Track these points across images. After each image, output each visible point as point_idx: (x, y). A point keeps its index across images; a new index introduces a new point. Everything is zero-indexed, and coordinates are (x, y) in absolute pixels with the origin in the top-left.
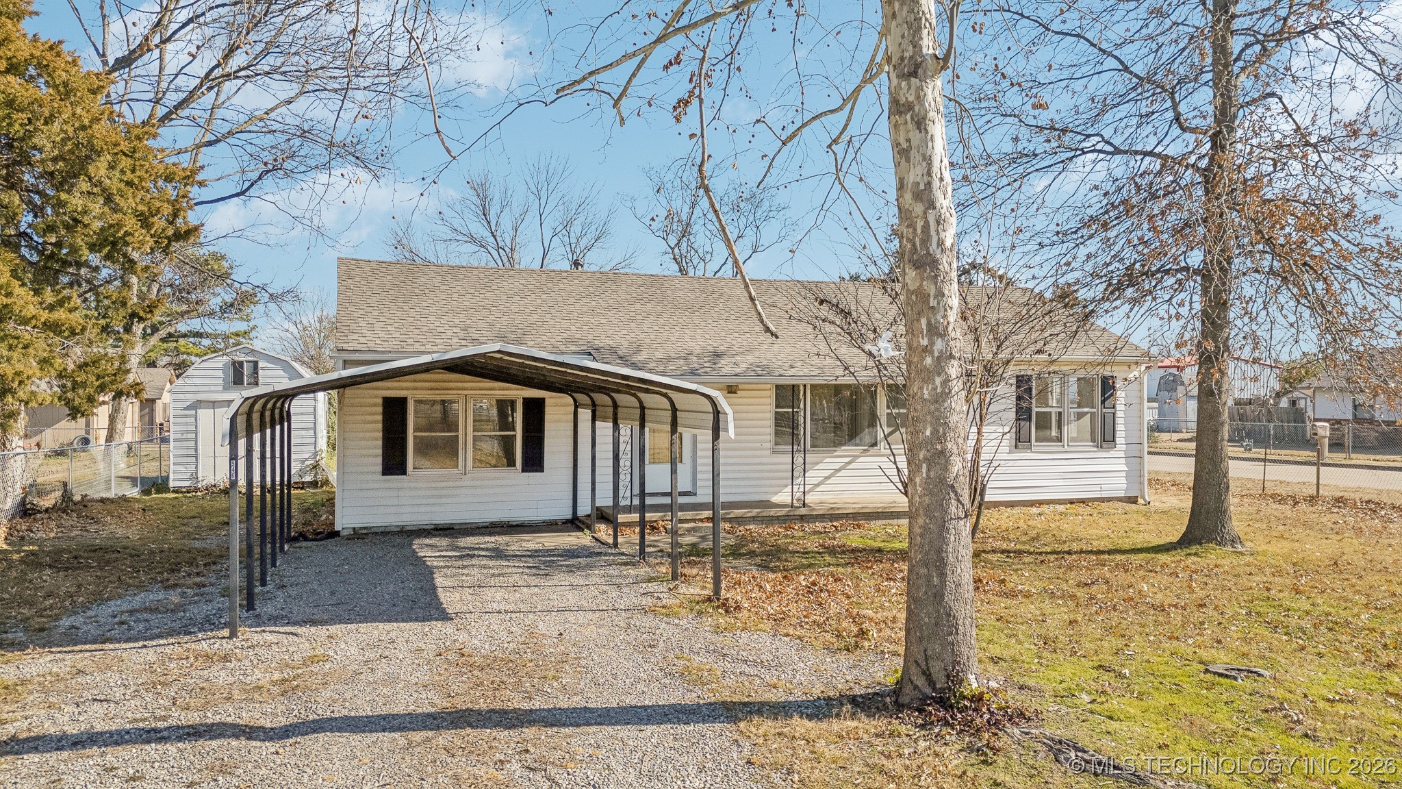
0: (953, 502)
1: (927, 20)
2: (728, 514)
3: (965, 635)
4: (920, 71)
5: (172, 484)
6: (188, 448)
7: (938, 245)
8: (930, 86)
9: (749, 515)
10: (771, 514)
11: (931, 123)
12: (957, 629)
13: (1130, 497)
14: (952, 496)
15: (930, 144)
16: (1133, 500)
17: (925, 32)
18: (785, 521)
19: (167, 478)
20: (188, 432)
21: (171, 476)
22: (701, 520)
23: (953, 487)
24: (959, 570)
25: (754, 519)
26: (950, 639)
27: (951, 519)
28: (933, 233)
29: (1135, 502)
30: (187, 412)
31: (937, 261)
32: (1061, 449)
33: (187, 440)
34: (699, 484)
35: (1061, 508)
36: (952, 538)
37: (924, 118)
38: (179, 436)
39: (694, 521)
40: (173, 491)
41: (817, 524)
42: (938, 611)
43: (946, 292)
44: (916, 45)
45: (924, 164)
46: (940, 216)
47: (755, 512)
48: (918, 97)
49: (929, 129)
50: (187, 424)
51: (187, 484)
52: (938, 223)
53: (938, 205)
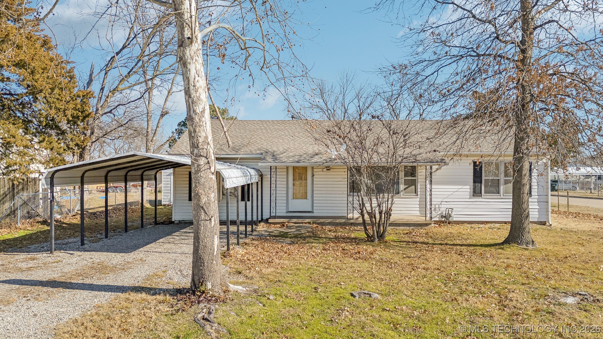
0: (203, 213)
1: (187, 24)
2: (318, 221)
3: (208, 267)
4: (184, 44)
5: (163, 203)
6: (168, 190)
7: (193, 112)
8: (188, 50)
9: (327, 222)
10: (337, 222)
11: (189, 64)
12: (204, 264)
13: (541, 222)
14: (202, 211)
15: (188, 72)
16: (544, 223)
17: (186, 29)
18: (344, 225)
19: (161, 201)
20: (168, 184)
21: (163, 201)
22: (306, 223)
23: (202, 207)
24: (206, 241)
25: (329, 224)
26: (201, 268)
27: (202, 220)
28: (191, 107)
29: (544, 225)
30: (168, 177)
31: (193, 118)
32: (499, 197)
33: (168, 187)
34: (314, 208)
35: (497, 225)
36: (202, 228)
37: (186, 62)
38: (165, 185)
39: (302, 223)
40: (163, 206)
41: (359, 227)
42: (197, 257)
43: (197, 130)
44: (183, 35)
45: (187, 80)
46: (193, 100)
47: (329, 220)
48: (183, 54)
49: (188, 66)
50: (167, 181)
51: (168, 203)
52: (193, 103)
53: (192, 96)
